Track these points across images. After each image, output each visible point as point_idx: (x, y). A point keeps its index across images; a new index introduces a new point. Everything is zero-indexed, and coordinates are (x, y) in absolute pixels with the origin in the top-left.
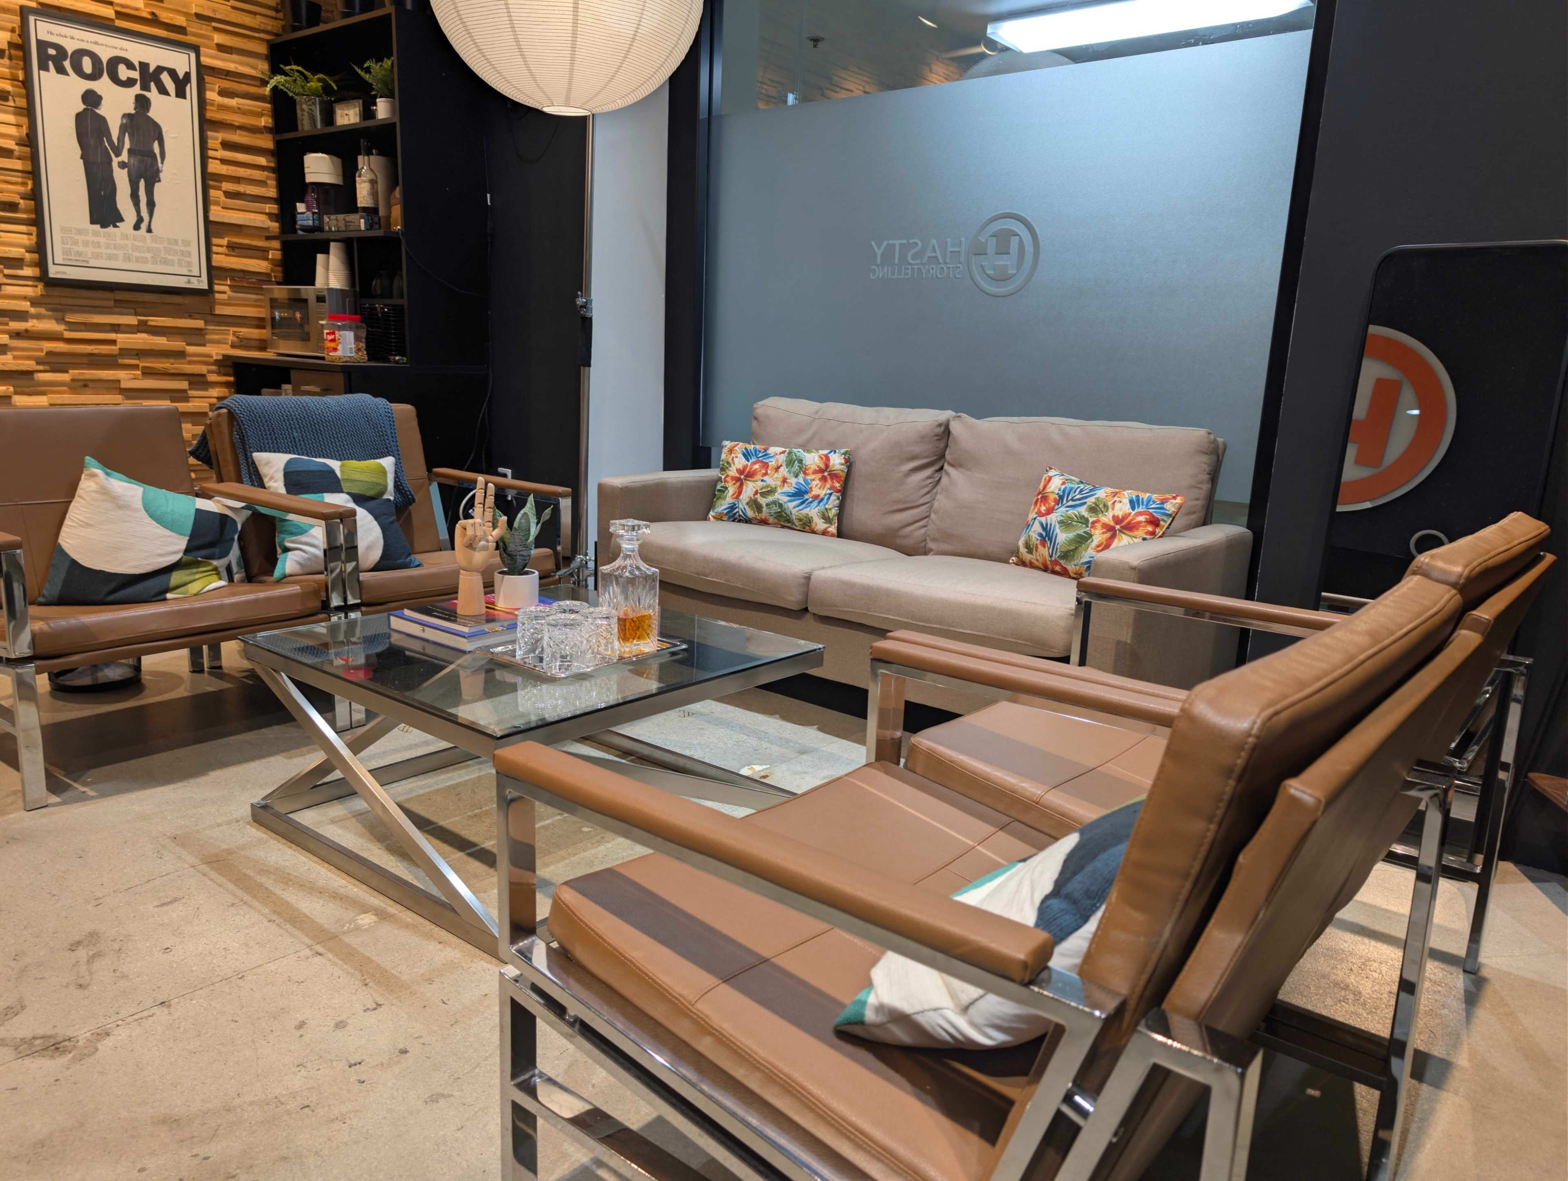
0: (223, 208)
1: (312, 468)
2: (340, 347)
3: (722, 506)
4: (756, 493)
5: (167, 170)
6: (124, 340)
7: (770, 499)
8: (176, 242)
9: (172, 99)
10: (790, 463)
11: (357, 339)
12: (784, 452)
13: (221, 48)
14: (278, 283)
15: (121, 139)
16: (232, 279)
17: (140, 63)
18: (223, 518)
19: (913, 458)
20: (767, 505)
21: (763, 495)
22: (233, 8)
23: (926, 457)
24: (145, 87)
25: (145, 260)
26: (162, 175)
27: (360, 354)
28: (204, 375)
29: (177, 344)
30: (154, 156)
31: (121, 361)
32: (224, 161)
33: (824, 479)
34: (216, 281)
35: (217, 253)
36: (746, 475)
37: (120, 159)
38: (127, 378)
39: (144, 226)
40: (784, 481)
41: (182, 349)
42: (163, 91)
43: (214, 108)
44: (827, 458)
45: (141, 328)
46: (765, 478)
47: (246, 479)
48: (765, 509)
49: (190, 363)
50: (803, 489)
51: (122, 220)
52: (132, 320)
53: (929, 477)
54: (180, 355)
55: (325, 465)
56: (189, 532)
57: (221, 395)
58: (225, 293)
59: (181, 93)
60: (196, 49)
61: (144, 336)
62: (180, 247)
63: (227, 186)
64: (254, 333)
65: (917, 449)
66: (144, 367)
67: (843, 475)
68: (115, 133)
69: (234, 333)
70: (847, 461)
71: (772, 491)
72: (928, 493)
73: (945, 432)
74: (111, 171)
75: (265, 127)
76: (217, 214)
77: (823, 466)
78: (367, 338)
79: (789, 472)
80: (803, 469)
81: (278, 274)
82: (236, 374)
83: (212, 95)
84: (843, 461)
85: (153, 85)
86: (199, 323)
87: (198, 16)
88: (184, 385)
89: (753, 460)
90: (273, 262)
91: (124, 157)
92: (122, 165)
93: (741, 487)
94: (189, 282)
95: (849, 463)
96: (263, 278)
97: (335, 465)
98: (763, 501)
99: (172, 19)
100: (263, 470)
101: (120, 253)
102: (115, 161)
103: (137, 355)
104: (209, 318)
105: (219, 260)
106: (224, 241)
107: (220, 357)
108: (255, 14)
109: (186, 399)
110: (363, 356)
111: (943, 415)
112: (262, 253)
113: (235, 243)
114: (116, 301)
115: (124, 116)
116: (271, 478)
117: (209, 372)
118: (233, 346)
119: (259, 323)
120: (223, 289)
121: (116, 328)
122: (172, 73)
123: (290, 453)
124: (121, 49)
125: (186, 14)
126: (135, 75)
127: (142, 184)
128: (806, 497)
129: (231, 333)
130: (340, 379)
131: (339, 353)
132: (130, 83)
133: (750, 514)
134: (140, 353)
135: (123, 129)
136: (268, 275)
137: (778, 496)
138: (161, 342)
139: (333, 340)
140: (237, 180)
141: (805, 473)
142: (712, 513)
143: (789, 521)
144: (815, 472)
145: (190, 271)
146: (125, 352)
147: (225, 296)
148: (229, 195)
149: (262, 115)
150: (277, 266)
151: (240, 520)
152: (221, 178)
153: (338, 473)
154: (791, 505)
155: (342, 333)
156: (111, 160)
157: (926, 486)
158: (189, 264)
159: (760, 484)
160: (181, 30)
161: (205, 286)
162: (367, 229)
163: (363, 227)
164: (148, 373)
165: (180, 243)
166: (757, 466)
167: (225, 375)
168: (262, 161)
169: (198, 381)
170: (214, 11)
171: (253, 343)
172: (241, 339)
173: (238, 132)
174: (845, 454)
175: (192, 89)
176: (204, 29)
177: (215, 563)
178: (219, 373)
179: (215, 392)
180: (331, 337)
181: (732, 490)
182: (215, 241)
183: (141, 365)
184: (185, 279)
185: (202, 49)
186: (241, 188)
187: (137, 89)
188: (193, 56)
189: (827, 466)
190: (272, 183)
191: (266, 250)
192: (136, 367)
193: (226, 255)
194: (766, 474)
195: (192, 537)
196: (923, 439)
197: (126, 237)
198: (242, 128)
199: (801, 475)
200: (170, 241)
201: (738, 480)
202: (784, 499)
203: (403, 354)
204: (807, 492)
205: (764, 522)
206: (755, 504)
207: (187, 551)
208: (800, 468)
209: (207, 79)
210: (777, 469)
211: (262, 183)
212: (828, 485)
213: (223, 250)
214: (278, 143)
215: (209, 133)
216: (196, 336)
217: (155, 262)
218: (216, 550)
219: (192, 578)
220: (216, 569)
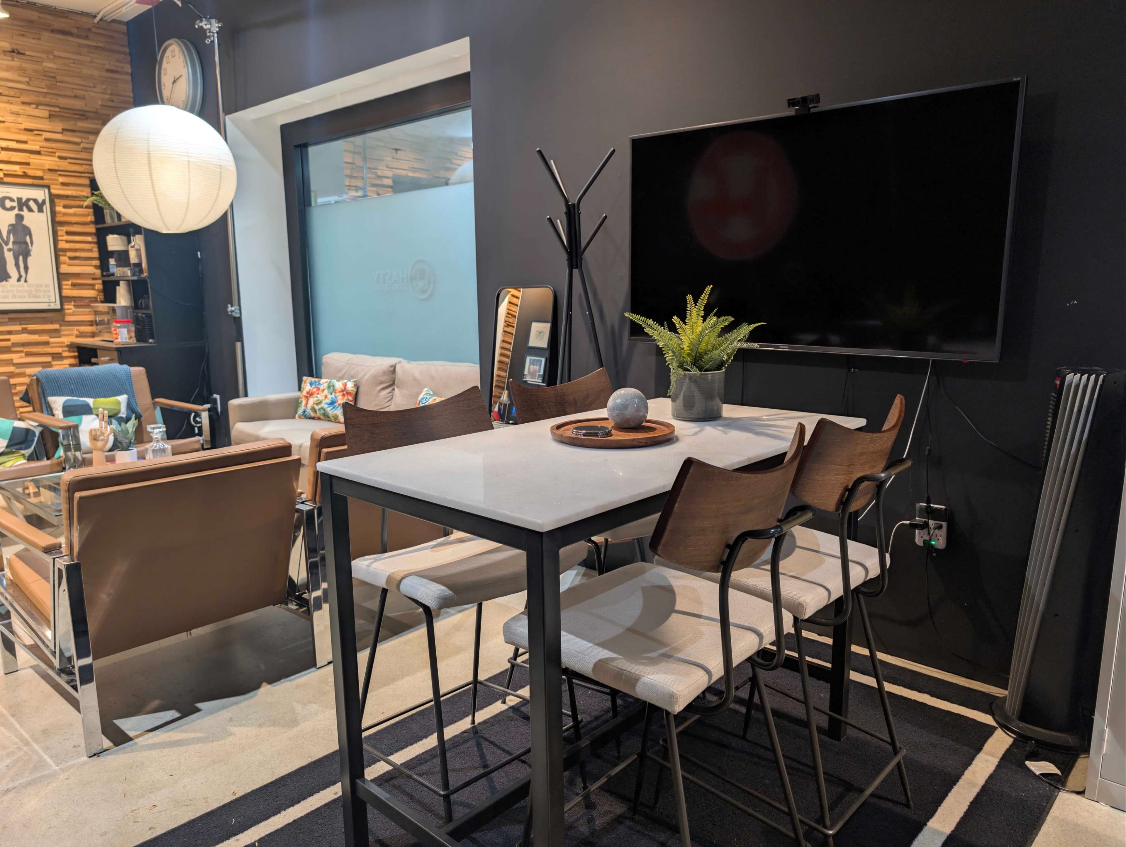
0: (68, 265)
1: (78, 403)
2: (119, 337)
3: (300, 411)
4: (314, 404)
5: (34, 250)
6: (14, 338)
7: (320, 406)
8: (41, 286)
9: (36, 214)
10: (329, 387)
11: (129, 331)
12: (327, 382)
13: (63, 184)
14: (102, 302)
15: (8, 237)
16: (75, 301)
17: (18, 198)
18: (28, 431)
19: (381, 383)
20: (319, 409)
21: (317, 404)
22: (70, 163)
23: (387, 383)
24: (21, 209)
25: (24, 297)
26: (32, 253)
27: (132, 339)
28: (61, 354)
29: (45, 338)
30: (26, 244)
31: (13, 349)
32: (67, 242)
33: (343, 395)
34: (65, 304)
35: (66, 289)
36: (310, 394)
37: (8, 247)
38: (17, 358)
39: (23, 279)
40: (326, 397)
41: (47, 341)
42: (30, 210)
43: (61, 215)
44: (345, 384)
45: (24, 331)
46: (318, 396)
47: (45, 410)
48: (318, 412)
49: (52, 347)
50: (334, 401)
51: (10, 277)
52: (18, 328)
53: (390, 393)
54: (47, 343)
55: (85, 401)
56: (9, 438)
57: (71, 363)
58: (70, 309)
59: (40, 210)
60: (48, 187)
61: (26, 335)
62: (44, 288)
63: (70, 254)
64: (89, 329)
65: (383, 379)
66: (26, 352)
67: (354, 393)
68: (5, 234)
69: (77, 330)
70: (355, 385)
71: (320, 403)
72: (389, 400)
73: (393, 370)
74: (3, 253)
75: (90, 221)
76: (64, 269)
77: (343, 388)
78: (135, 331)
79: (328, 392)
80: (334, 391)
81: (101, 297)
82: (79, 352)
83: (59, 209)
84: (353, 386)
85: (25, 208)
86: (56, 326)
87: (50, 170)
88: (49, 359)
89: (314, 386)
90: (98, 291)
91: (10, 246)
92: (9, 250)
93: (307, 401)
94: (49, 306)
95: (357, 387)
96: (94, 300)
97: (90, 401)
98: (317, 408)
99: (34, 173)
100: (53, 406)
101: (10, 294)
102: (5, 248)
103: (22, 345)
104: (63, 323)
105: (66, 293)
106: (70, 283)
107: (69, 343)
108: (82, 164)
109: (51, 366)
110: (134, 340)
111: (392, 361)
112: (92, 287)
113: (76, 283)
114: (9, 319)
115: (9, 225)
116: (56, 409)
117: (63, 351)
118: (77, 336)
119: (91, 323)
120: (69, 307)
121: (10, 333)
122: (35, 201)
123: (67, 396)
124: (7, 192)
125: (43, 170)
126: (15, 204)
127: (21, 258)
128: (335, 404)
129: (75, 330)
130: (115, 354)
131: (119, 340)
132: (12, 208)
133: (312, 414)
134: (24, 345)
135: (9, 232)
136: (96, 298)
137: (324, 405)
138: (36, 338)
139: (116, 334)
140: (76, 250)
141: (335, 393)
142: (297, 416)
143: (329, 417)
144: (340, 392)
145: (50, 300)
146: (14, 345)
147: (71, 311)
148: (71, 258)
149: (88, 215)
150: (101, 292)
151: (37, 431)
152: (65, 250)
153: (92, 405)
154: (329, 409)
155: (120, 330)
156: (3, 248)
157: (389, 397)
158: (49, 297)
159: (316, 399)
160: (41, 178)
161: (58, 307)
162: (132, 276)
163: (129, 274)
164: (28, 354)
165: (43, 286)
166: (315, 390)
167: (73, 352)
168: (89, 239)
169: (57, 356)
170: (58, 166)
171: (89, 334)
172: (81, 333)
173: (75, 225)
174: (354, 382)
175: (47, 207)
176: (53, 176)
177: (23, 452)
178: (69, 351)
179: (67, 362)
180: (115, 332)
181: (304, 403)
182: (64, 283)
183: (25, 350)
184: (47, 304)
185: (52, 186)
186: (77, 254)
187: (16, 211)
188: (47, 191)
189: (345, 388)
190: (96, 249)
191: (93, 285)
192: (22, 352)
193: (71, 289)
194: (318, 394)
195: (10, 440)
196: (384, 373)
197: (13, 286)
198: (77, 223)
199: (334, 394)
200: (37, 286)
201: (306, 397)
202: (326, 406)
203: (153, 338)
204: (335, 402)
205: (319, 419)
206: (314, 410)
207: (7, 447)
208: (333, 390)
209: (56, 201)
210: (323, 391)
211: (90, 250)
212: (346, 398)
213: (69, 287)
214: (98, 230)
215: (59, 228)
216: (56, 333)
217: (30, 297)
218: (23, 446)
219: (9, 459)
220: (23, 455)
